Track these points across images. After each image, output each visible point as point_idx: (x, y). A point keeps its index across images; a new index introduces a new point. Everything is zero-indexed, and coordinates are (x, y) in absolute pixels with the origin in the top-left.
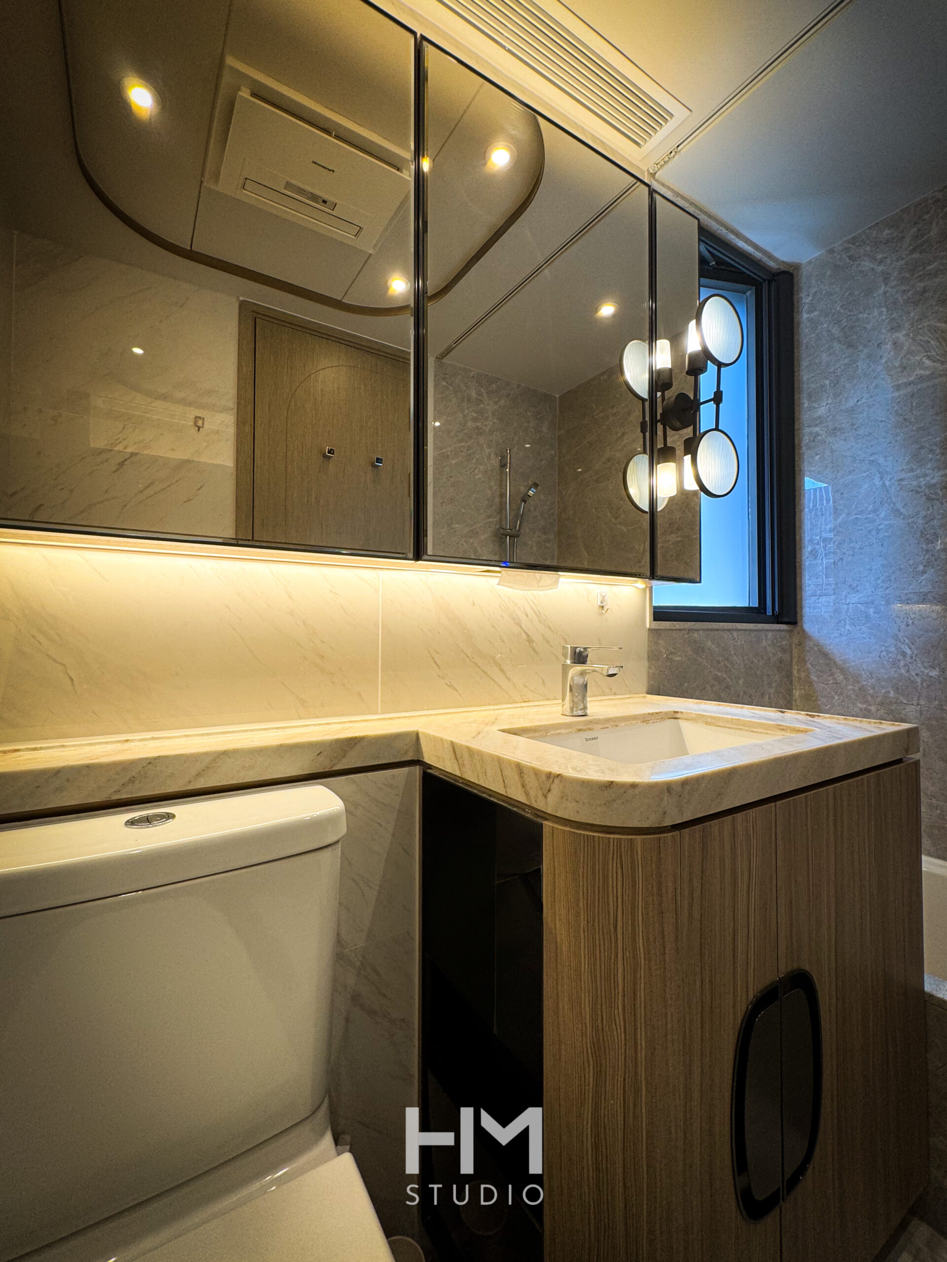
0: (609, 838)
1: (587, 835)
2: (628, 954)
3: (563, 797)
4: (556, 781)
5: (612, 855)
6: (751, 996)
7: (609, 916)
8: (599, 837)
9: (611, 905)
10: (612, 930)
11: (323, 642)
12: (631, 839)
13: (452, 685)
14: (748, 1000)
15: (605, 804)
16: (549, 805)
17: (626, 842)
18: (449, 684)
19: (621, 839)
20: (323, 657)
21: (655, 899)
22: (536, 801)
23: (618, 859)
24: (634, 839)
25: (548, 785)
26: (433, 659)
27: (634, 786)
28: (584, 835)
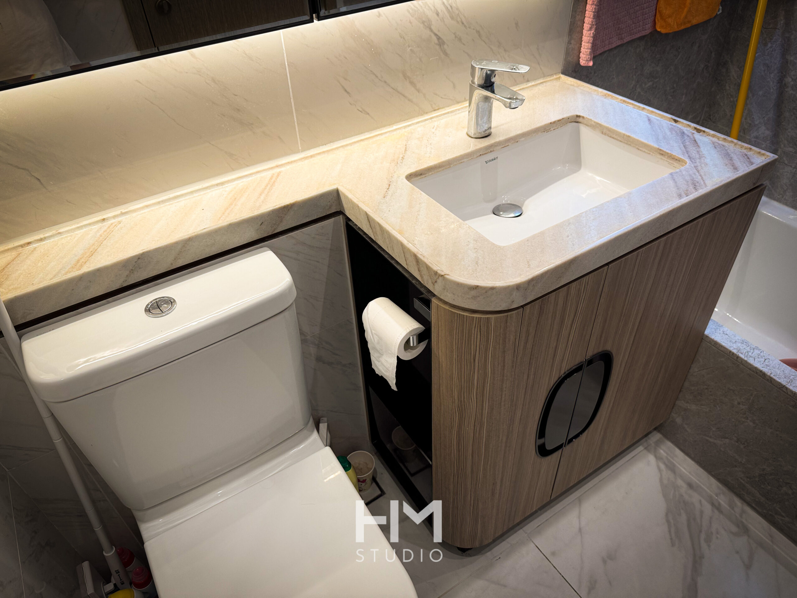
0: (473, 317)
1: (460, 314)
2: (481, 372)
3: (444, 289)
4: (440, 278)
5: (474, 325)
6: (562, 372)
7: (471, 355)
8: (467, 316)
9: (472, 350)
10: (472, 361)
11: (236, 95)
12: (488, 318)
13: (364, 111)
14: (560, 374)
15: (472, 298)
16: (436, 289)
17: (484, 319)
18: (361, 110)
19: (481, 317)
20: (238, 110)
21: (500, 346)
22: (427, 284)
23: (479, 328)
24: (490, 317)
25: (435, 278)
26: (343, 87)
27: (492, 288)
28: (457, 313)
